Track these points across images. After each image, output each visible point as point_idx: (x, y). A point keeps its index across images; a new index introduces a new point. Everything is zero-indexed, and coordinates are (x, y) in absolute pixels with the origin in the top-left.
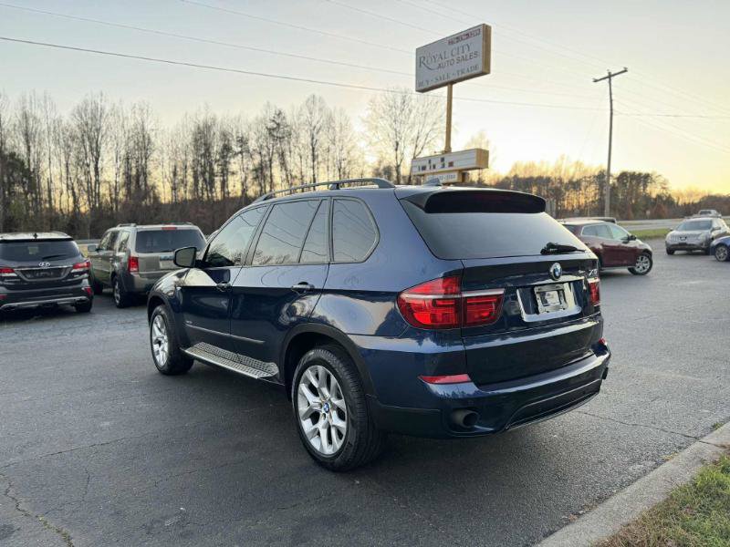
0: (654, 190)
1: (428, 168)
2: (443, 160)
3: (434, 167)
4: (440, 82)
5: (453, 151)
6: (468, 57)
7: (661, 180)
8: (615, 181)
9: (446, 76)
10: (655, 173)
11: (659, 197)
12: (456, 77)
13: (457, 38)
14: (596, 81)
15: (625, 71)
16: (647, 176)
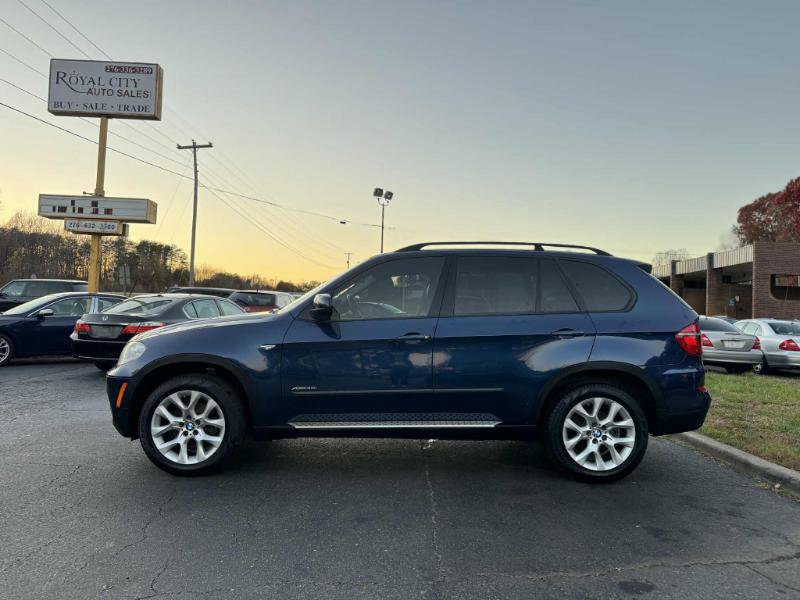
0: (174, 264)
1: (70, 209)
2: (95, 204)
3: (81, 210)
4: (90, 111)
5: (106, 195)
6: (135, 94)
7: (181, 254)
8: (135, 250)
9: (99, 106)
10: (175, 246)
11: (178, 272)
12: (115, 111)
13: (119, 67)
14: (180, 147)
15: (210, 146)
16: (168, 249)
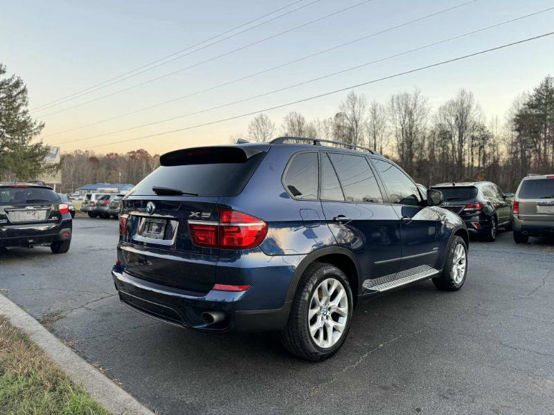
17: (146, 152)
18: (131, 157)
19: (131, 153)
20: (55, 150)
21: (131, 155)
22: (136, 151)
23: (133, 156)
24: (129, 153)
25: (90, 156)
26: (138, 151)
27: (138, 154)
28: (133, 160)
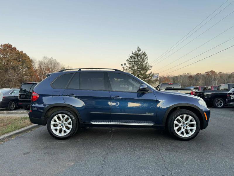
17: (214, 71)
18: (207, 74)
19: (207, 72)
20: (157, 74)
21: (207, 73)
22: (209, 71)
23: (208, 74)
24: (206, 73)
25: (189, 75)
26: (210, 71)
27: (210, 73)
28: (208, 76)
